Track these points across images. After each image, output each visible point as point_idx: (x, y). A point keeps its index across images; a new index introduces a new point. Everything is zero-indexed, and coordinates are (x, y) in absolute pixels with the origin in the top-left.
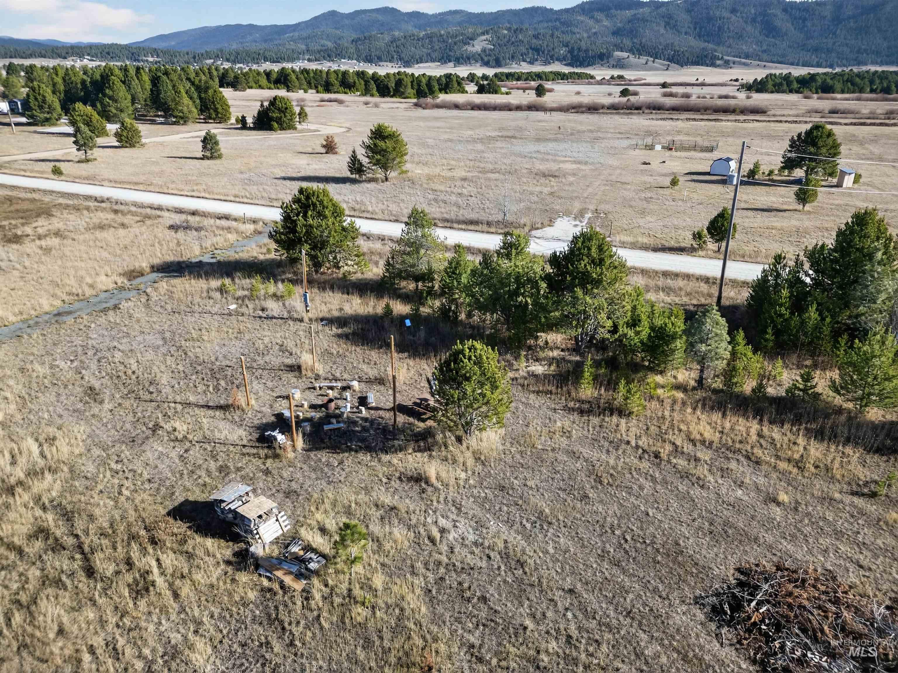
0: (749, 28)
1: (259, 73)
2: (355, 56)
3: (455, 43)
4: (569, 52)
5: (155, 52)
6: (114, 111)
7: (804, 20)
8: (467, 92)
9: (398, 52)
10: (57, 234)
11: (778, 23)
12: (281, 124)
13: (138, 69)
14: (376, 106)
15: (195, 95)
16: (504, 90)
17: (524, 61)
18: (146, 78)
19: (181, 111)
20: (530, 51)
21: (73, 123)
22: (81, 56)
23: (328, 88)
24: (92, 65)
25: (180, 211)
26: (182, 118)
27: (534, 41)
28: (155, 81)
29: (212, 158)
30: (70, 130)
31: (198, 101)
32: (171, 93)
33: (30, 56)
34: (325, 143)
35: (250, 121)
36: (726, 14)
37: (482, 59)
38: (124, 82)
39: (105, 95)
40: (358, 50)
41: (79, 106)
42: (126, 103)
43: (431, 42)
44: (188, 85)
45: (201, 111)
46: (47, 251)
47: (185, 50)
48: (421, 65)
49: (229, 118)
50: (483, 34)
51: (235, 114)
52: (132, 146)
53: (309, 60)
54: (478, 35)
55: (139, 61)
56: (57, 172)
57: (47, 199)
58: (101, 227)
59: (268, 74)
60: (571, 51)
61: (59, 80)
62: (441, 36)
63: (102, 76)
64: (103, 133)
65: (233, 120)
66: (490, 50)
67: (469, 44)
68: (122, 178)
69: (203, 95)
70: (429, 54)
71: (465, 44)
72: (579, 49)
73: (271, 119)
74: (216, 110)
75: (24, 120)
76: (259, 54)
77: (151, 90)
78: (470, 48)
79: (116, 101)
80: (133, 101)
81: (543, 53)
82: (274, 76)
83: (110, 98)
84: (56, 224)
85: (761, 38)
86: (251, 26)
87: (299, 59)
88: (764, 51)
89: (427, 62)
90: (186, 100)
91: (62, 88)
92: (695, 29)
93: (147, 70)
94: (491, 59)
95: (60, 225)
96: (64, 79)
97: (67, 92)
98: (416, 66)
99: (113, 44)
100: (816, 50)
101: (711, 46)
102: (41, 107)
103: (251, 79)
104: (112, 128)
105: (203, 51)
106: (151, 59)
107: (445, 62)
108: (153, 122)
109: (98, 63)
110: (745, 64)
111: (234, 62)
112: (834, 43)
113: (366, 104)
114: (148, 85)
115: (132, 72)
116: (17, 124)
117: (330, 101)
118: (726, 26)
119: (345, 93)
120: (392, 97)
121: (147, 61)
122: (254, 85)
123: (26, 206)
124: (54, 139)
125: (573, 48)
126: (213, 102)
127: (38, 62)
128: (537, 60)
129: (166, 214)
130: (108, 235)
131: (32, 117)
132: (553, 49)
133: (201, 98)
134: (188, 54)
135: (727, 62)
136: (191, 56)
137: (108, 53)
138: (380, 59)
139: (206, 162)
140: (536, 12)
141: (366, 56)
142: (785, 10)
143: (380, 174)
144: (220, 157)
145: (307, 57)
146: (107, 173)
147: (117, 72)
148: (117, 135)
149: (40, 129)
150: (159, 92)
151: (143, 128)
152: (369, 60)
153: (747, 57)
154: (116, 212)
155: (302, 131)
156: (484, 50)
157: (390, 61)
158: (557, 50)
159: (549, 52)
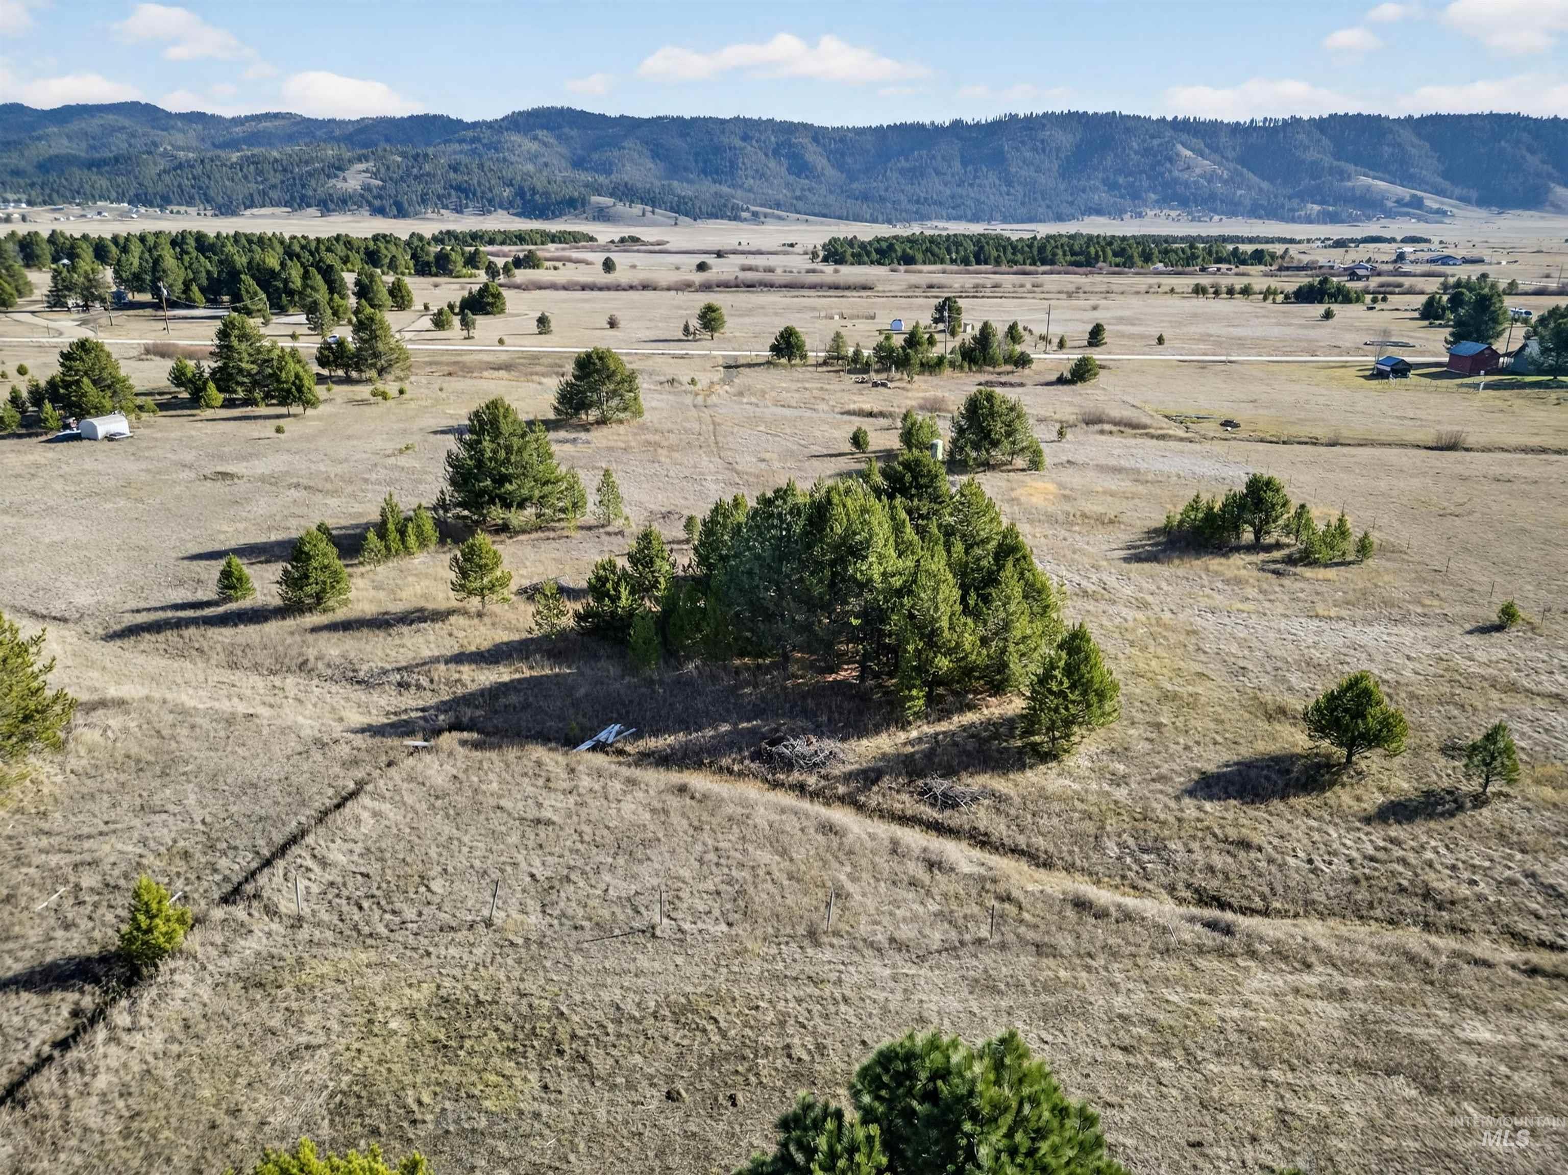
0: (772, 164)
3: (310, 174)
4: (516, 194)
7: (843, 155)
9: (200, 188)
11: (810, 157)
17: (446, 207)
20: (453, 192)
27: (452, 175)
36: (738, 143)
37: (370, 204)
43: (259, 170)
48: (255, 211)
50: (359, 160)
54: (350, 161)
60: (521, 193)
62: (277, 161)
66: (378, 187)
67: (336, 176)
70: (264, 193)
71: (329, 176)
72: (534, 191)
78: (340, 185)
81: (474, 194)
85: (792, 178)
88: (799, 198)
89: (264, 206)
98: (248, 212)
100: (865, 197)
101: (725, 189)
107: (300, 207)
110: (780, 218)
112: (886, 190)
118: (740, 161)
125: (521, 188)
128: (467, 207)
132: (491, 190)
135: (755, 215)
142: (815, 139)
153: (778, 206)
156: (367, 188)
158: (496, 191)
159: (483, 192)
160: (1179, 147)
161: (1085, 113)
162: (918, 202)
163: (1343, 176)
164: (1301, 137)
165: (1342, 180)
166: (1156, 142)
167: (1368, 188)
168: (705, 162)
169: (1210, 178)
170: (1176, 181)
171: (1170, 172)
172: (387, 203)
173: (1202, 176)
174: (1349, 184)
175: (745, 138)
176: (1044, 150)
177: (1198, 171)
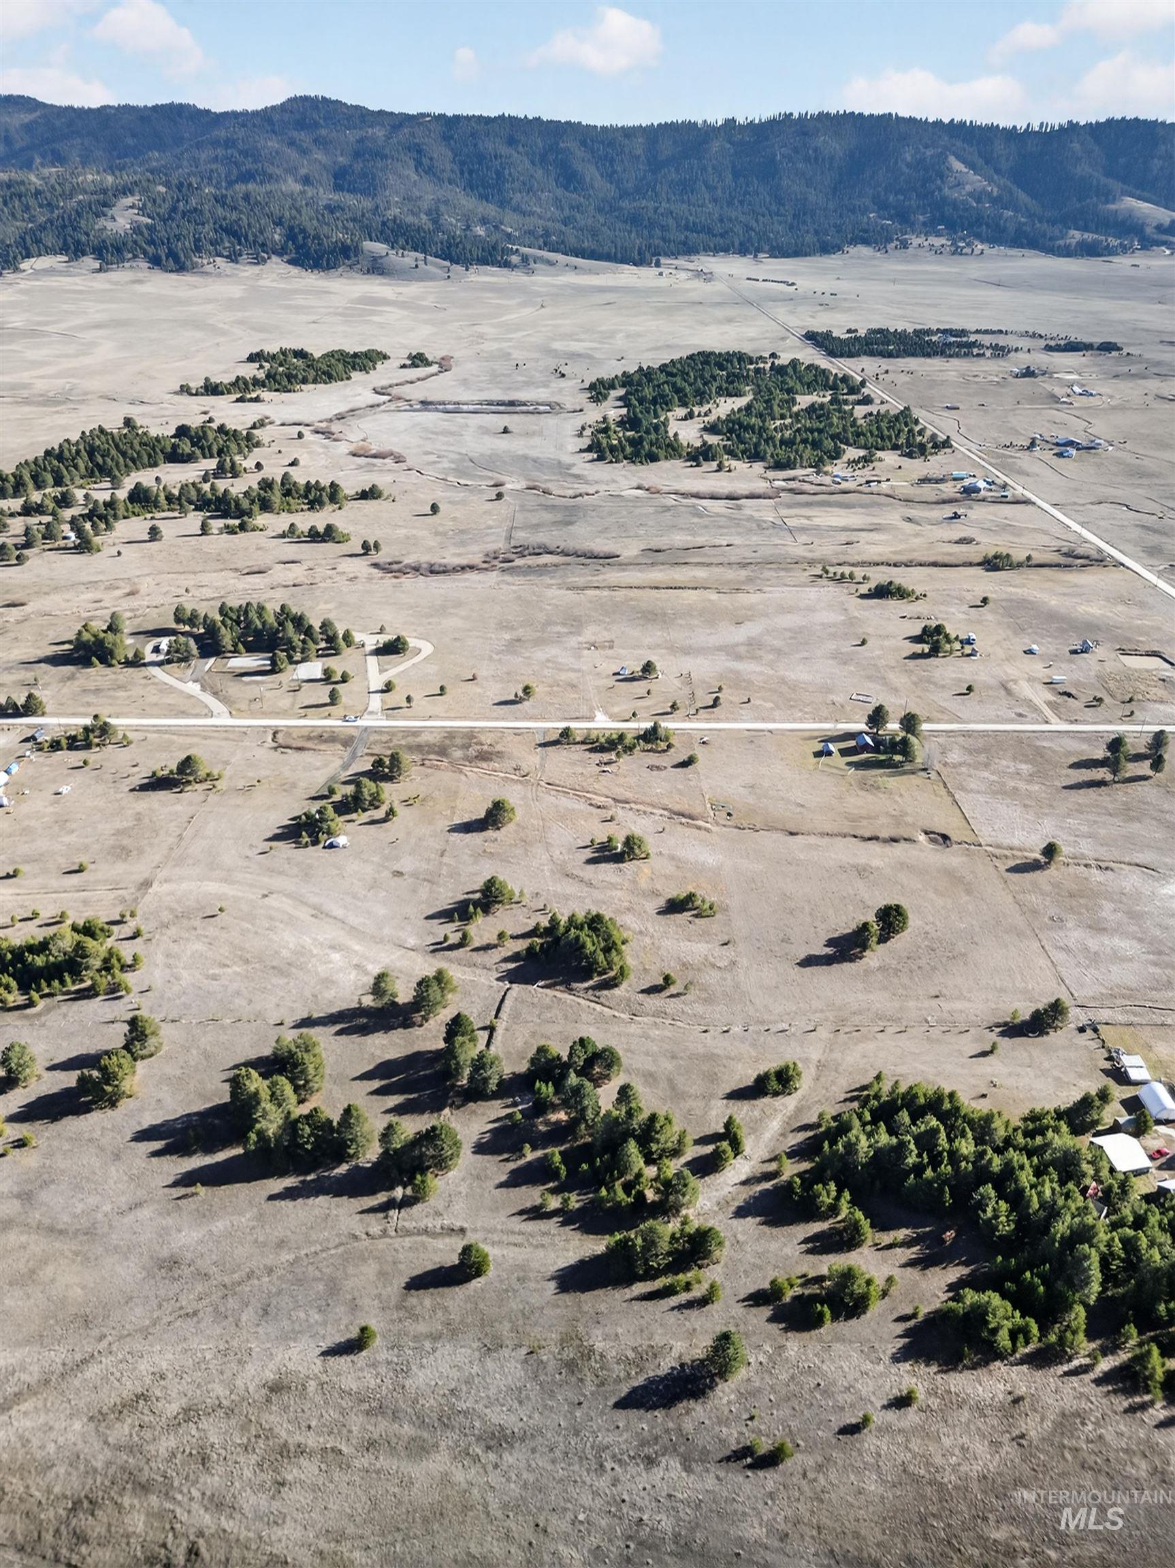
0: (539, 174)
3: (77, 211)
4: (287, 236)
11: (578, 165)
20: (224, 235)
36: (504, 149)
60: (291, 235)
66: (148, 228)
67: (104, 214)
70: (36, 238)
71: (97, 215)
78: (109, 225)
92: (462, 173)
107: (76, 256)
110: (550, 263)
118: (507, 172)
132: (261, 232)
135: (525, 259)
140: (180, 115)
142: (583, 143)
156: (138, 229)
158: (267, 234)
159: (255, 236)
160: (952, 159)
161: (861, 115)
162: (687, 228)
163: (1109, 197)
164: (1076, 146)
165: (1107, 202)
166: (929, 152)
167: (1131, 211)
168: (471, 172)
169: (978, 196)
170: (944, 199)
171: (940, 189)
172: (162, 252)
173: (971, 194)
174: (1112, 207)
175: (511, 141)
176: (816, 159)
177: (968, 188)
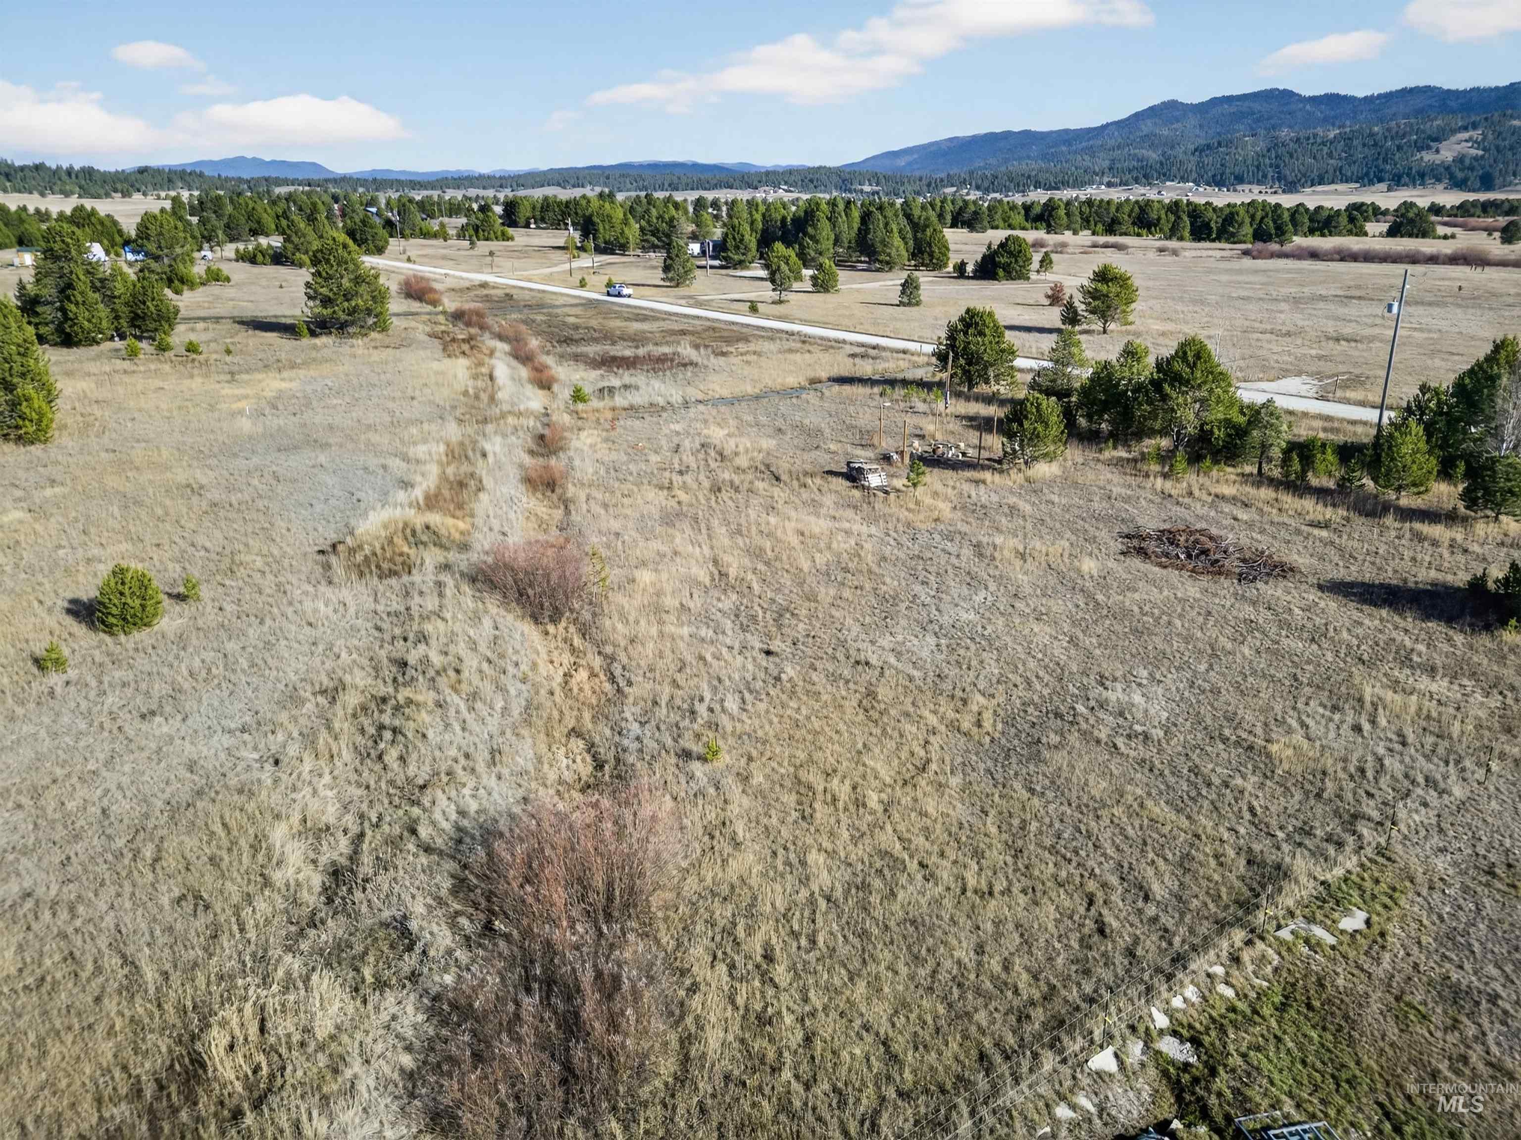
1: (1013, 207)
2: (1194, 175)
5: (875, 178)
6: (813, 254)
8: (1366, 234)
10: (755, 353)
12: (1009, 273)
13: (848, 203)
14: (1175, 253)
15: (910, 235)
16: (1441, 230)
18: (856, 214)
19: (889, 255)
21: (767, 266)
22: (776, 186)
23: (1111, 228)
24: (788, 197)
25: (862, 345)
26: (888, 263)
28: (866, 217)
29: (909, 304)
30: (763, 273)
31: (911, 243)
32: (880, 233)
33: (715, 187)
34: (1050, 293)
35: (970, 268)
37: (1452, 177)
38: (829, 219)
39: (805, 234)
40: (1200, 165)
41: (779, 246)
42: (827, 244)
43: (1349, 147)
44: (903, 221)
45: (913, 256)
46: (748, 363)
47: (917, 174)
48: (1320, 188)
49: (945, 265)
50: (1465, 128)
51: (953, 260)
52: (827, 290)
53: (1109, 185)
54: (1454, 132)
55: (850, 191)
56: (754, 309)
57: (744, 330)
58: (790, 351)
59: (1027, 208)
61: (758, 217)
62: (1372, 135)
63: (806, 212)
64: (799, 278)
65: (950, 268)
66: (1476, 158)
68: (813, 318)
69: (919, 235)
71: (1420, 149)
73: (996, 265)
74: (931, 255)
75: (717, 263)
76: (1029, 177)
77: (859, 229)
78: (1428, 157)
79: (817, 242)
80: (837, 241)
82: (1037, 210)
83: (812, 238)
84: (752, 347)
86: (1026, 133)
87: (1091, 183)
89: (1333, 182)
90: (897, 241)
91: (760, 226)
93: (859, 204)
94: (1472, 176)
95: (758, 349)
96: (764, 215)
97: (765, 231)
98: (1308, 190)
99: (820, 168)
102: (737, 248)
103: (997, 216)
104: (807, 273)
105: (943, 175)
106: (867, 188)
107: (1371, 183)
108: (853, 268)
109: (795, 195)
111: (987, 191)
113: (1161, 250)
114: (856, 225)
115: (841, 206)
116: (712, 267)
117: (1106, 246)
119: (1139, 235)
120: (1213, 241)
121: (862, 191)
122: (1001, 224)
123: (726, 334)
124: (746, 282)
126: (930, 246)
127: (724, 195)
129: (848, 347)
130: (797, 357)
131: (725, 259)
133: (915, 239)
134: (921, 179)
136: (924, 182)
137: (811, 181)
138: (1240, 180)
139: (902, 308)
141: (1214, 176)
143: (1098, 326)
144: (918, 304)
145: (1106, 179)
146: (799, 314)
147: (824, 206)
148: (814, 278)
149: (731, 272)
150: (867, 231)
151: (843, 275)
152: (1218, 182)
154: (804, 342)
155: (1036, 282)
156: (1460, 160)
157: (1259, 183)
